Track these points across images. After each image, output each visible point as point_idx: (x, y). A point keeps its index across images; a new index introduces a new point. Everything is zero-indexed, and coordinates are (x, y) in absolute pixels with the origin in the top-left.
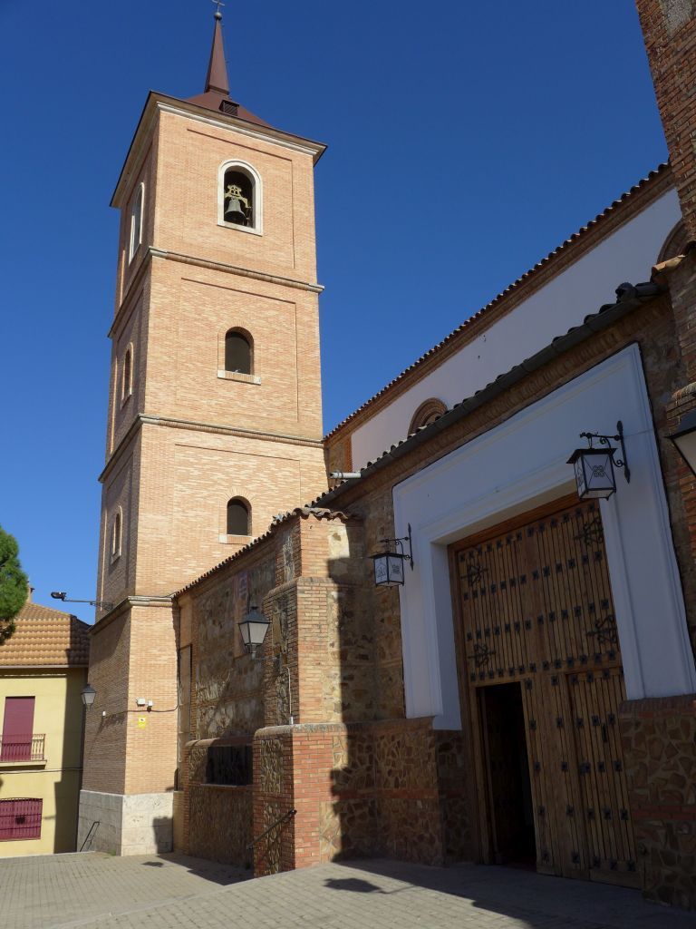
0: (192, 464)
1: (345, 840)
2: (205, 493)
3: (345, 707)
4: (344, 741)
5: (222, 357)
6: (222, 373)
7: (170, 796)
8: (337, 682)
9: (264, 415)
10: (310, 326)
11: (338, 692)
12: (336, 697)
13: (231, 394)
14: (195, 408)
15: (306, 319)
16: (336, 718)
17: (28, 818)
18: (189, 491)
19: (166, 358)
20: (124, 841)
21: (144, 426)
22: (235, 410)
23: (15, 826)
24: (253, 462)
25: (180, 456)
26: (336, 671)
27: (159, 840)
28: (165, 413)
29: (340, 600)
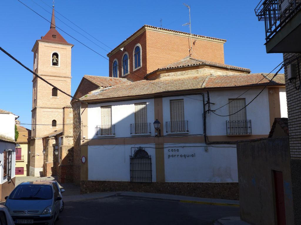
0: (45, 115)
1: (52, 174)
2: (48, 119)
3: (53, 161)
4: (53, 164)
5: (51, 94)
6: (52, 97)
7: (42, 168)
8: (53, 158)
9: (59, 104)
10: (69, 85)
11: (53, 159)
12: (53, 160)
13: (53, 101)
14: (46, 104)
15: (68, 84)
16: (52, 162)
17: (21, 171)
18: (45, 119)
19: (41, 95)
20: (35, 174)
21: (37, 109)
22: (53, 104)
23: (19, 172)
24: (57, 113)
25: (44, 113)
26: (53, 157)
27: (40, 174)
28: (41, 106)
29: (54, 149)
